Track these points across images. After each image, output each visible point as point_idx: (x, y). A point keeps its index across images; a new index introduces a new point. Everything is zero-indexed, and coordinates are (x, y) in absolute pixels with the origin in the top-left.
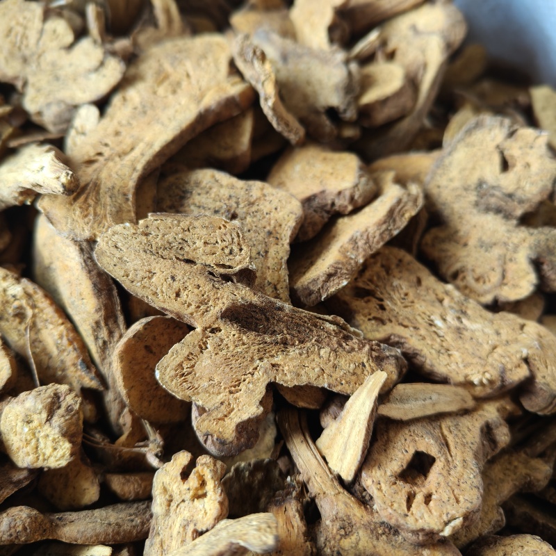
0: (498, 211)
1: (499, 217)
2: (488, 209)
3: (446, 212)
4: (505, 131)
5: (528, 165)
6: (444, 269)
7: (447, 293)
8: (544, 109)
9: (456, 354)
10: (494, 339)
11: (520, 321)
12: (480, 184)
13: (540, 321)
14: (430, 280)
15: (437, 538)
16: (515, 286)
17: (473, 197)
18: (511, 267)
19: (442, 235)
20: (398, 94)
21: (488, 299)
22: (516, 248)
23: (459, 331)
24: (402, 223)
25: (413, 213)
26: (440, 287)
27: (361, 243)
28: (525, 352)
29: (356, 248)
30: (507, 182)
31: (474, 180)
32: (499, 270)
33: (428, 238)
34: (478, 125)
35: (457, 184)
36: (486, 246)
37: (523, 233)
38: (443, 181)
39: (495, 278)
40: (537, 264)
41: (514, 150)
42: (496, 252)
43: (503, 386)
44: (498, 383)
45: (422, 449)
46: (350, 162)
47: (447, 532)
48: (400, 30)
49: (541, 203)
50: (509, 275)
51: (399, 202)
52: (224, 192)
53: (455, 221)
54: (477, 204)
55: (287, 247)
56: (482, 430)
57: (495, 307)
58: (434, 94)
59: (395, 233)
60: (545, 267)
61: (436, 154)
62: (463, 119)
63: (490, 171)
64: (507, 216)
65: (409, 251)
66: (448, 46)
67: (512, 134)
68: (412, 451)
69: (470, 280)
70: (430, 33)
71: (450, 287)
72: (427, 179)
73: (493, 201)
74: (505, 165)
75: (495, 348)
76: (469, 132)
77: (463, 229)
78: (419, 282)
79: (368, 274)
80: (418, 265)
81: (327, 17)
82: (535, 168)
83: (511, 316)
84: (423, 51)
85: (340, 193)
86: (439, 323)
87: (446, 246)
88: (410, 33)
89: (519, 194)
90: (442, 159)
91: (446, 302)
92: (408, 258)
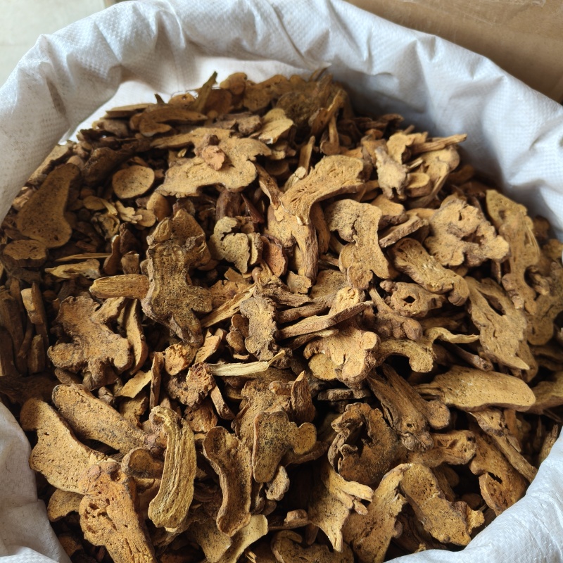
0: (455, 234)
1: (455, 236)
2: (451, 233)
3: (436, 232)
4: (463, 206)
5: (469, 219)
6: (431, 252)
7: (430, 258)
8: (491, 200)
9: (429, 276)
10: (443, 275)
11: (455, 274)
12: (450, 224)
13: (464, 277)
14: (425, 253)
15: (411, 315)
16: (456, 261)
17: (447, 228)
18: (455, 254)
19: (433, 239)
20: (424, 187)
21: (445, 264)
22: (459, 247)
23: (431, 270)
24: (416, 228)
25: (421, 226)
26: (428, 256)
27: (401, 232)
28: (453, 282)
29: (399, 233)
30: (460, 224)
31: (448, 221)
32: (451, 254)
33: (427, 240)
34: (454, 202)
35: (441, 222)
36: (448, 245)
37: (462, 243)
38: (437, 221)
39: (449, 257)
40: (465, 255)
41: (465, 213)
42: (451, 248)
43: (442, 290)
44: (441, 288)
45: (411, 295)
46: (400, 207)
47: (414, 313)
48: (432, 157)
49: (471, 234)
50: (454, 257)
51: (417, 221)
52: (355, 208)
53: (438, 236)
54: (447, 230)
55: (377, 227)
56: (432, 299)
57: (447, 267)
58: (441, 187)
59: (414, 231)
60: (468, 256)
61: (437, 210)
62: (450, 198)
63: (455, 220)
64: (458, 236)
65: (420, 242)
66: (450, 168)
67: (465, 207)
68: (408, 295)
69: (440, 256)
70: (444, 162)
71: (432, 257)
72: (431, 219)
73: (454, 230)
74: (461, 218)
75: (442, 278)
76: (449, 204)
77: (441, 238)
78: (421, 253)
79: (404, 245)
80: (423, 248)
81: (403, 149)
82: (471, 220)
83: (452, 271)
84: (440, 169)
85: (394, 217)
86: (425, 266)
87: (433, 243)
88: (436, 160)
89: (464, 229)
90: (438, 213)
91: (429, 261)
92: (419, 244)
